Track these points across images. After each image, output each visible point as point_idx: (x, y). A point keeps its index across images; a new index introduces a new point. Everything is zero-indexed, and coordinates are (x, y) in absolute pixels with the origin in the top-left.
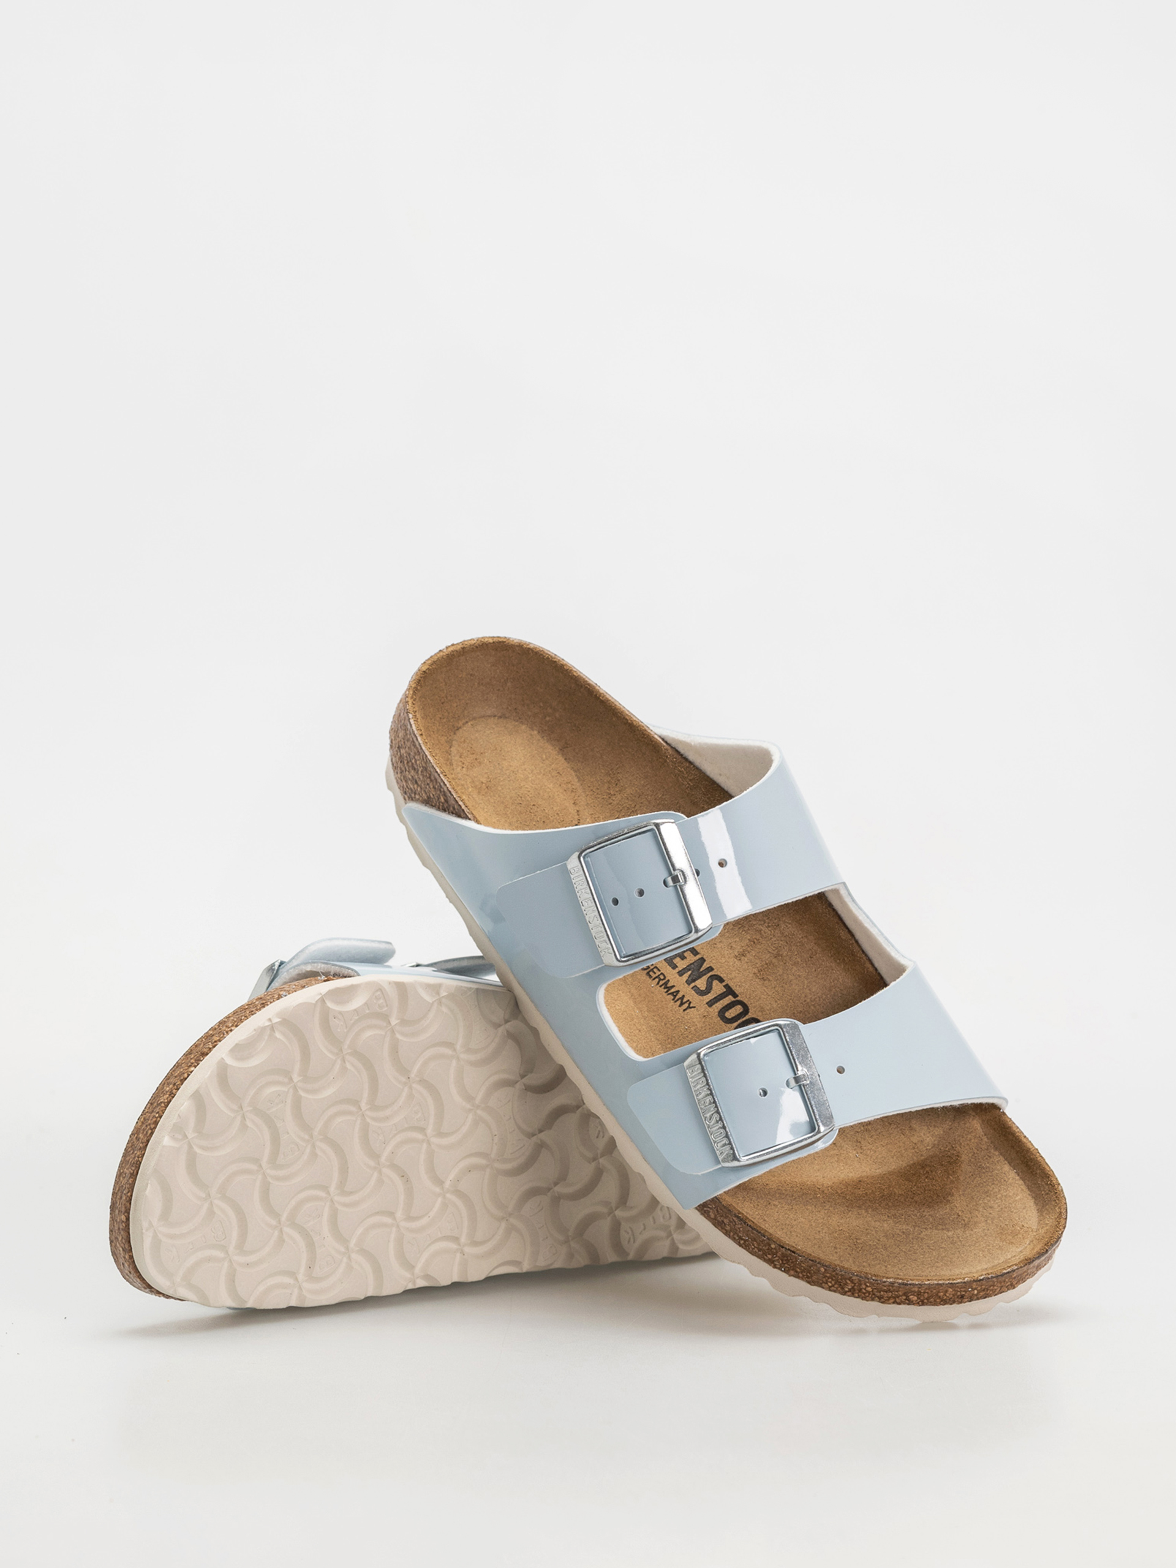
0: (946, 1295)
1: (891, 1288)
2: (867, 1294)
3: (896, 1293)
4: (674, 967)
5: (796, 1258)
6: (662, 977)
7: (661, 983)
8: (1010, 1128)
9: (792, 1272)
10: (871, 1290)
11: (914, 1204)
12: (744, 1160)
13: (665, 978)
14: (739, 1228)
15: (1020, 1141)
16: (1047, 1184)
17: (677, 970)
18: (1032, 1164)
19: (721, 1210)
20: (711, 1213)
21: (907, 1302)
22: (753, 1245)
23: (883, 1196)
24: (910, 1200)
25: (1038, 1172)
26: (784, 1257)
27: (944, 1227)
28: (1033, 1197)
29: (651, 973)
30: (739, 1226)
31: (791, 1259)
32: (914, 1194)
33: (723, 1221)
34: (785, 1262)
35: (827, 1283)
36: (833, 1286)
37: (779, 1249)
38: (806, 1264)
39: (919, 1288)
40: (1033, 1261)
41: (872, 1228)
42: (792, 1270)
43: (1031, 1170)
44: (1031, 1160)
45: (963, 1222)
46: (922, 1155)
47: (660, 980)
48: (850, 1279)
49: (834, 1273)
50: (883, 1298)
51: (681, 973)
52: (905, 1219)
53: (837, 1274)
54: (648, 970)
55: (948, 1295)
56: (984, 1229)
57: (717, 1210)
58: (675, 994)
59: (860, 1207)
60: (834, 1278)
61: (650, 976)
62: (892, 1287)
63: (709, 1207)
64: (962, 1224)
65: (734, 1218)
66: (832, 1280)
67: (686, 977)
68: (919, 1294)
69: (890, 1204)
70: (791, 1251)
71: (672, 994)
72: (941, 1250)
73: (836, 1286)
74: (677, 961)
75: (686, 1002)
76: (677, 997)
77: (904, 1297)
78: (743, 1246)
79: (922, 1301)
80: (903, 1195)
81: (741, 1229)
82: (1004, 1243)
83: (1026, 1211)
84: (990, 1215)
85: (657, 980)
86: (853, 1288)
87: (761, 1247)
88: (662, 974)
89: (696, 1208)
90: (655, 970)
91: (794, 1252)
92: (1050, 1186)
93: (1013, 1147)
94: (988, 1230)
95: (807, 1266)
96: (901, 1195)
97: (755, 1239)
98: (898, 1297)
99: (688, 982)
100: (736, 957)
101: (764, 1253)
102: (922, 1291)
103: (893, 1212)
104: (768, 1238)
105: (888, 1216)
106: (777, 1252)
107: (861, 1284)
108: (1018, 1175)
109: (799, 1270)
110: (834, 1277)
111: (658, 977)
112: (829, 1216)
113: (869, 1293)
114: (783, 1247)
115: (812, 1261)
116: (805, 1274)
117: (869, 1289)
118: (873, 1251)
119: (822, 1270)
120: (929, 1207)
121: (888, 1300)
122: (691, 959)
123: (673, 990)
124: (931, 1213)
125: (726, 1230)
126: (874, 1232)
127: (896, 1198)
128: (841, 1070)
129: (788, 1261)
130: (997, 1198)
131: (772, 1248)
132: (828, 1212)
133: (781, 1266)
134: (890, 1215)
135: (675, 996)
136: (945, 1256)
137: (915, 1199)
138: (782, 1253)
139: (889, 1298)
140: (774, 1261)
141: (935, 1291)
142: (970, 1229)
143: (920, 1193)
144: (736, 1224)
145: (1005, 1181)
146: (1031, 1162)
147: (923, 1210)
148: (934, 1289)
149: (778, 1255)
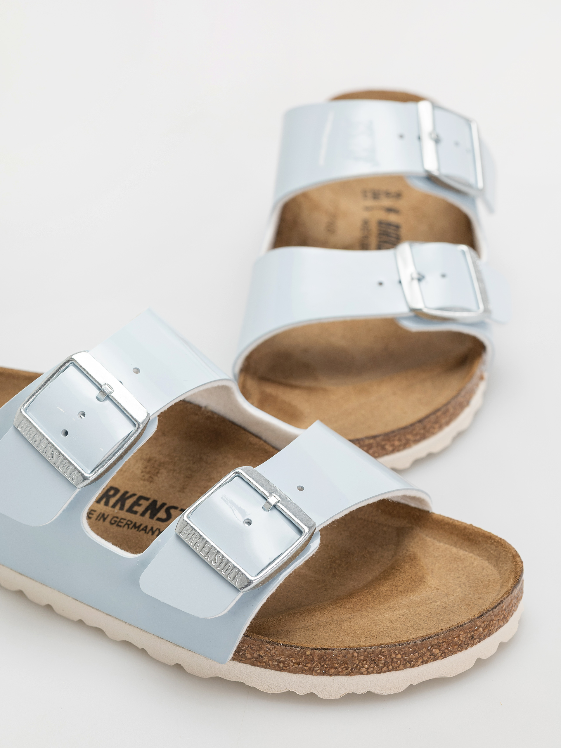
0: (460, 640)
1: (415, 647)
2: (399, 663)
3: (422, 651)
4: (135, 513)
5: (330, 654)
6: (129, 523)
7: (131, 526)
8: (442, 521)
9: (332, 671)
10: (400, 657)
11: (400, 593)
12: (256, 579)
13: (132, 522)
14: (275, 653)
15: (455, 526)
16: (492, 544)
17: (139, 514)
18: (473, 536)
19: (254, 645)
20: (246, 655)
21: (432, 657)
22: (292, 662)
23: (374, 596)
24: (396, 591)
25: (480, 539)
26: (321, 658)
27: (431, 601)
28: (485, 560)
29: (120, 524)
30: (274, 650)
31: (327, 658)
32: (396, 586)
33: (259, 655)
34: (323, 664)
35: (364, 667)
36: (369, 667)
37: (314, 652)
38: (341, 656)
39: (437, 639)
40: (513, 590)
41: (377, 621)
42: (332, 668)
43: (474, 541)
44: (470, 534)
45: (443, 593)
46: (387, 564)
47: (129, 525)
48: (381, 653)
49: (366, 653)
50: (412, 661)
51: (143, 514)
52: (399, 606)
53: (368, 653)
54: (116, 523)
55: (461, 639)
56: (462, 592)
57: (251, 648)
58: (145, 529)
59: (360, 610)
60: (368, 659)
61: (120, 526)
62: (416, 645)
63: (243, 650)
64: (443, 594)
65: (267, 646)
66: (367, 661)
67: (148, 515)
68: (439, 646)
69: (382, 600)
70: (324, 649)
71: (143, 529)
72: (438, 615)
73: (372, 666)
74: (136, 508)
75: (156, 530)
76: (148, 530)
77: (429, 653)
78: (284, 668)
79: (444, 653)
80: (388, 590)
81: (277, 652)
82: (482, 595)
83: (486, 570)
84: (461, 582)
85: (126, 526)
86: (386, 661)
87: (298, 660)
88: (129, 521)
89: (233, 659)
90: (122, 521)
91: (327, 649)
92: (495, 543)
93: (452, 533)
94: (465, 591)
95: (343, 657)
96: (386, 591)
97: (291, 655)
98: (424, 655)
99: (152, 517)
100: (179, 491)
101: (303, 665)
102: (441, 642)
103: (387, 605)
104: (301, 648)
105: (385, 609)
106: (313, 657)
107: (391, 655)
108: (466, 551)
109: (337, 665)
110: (368, 657)
111: (126, 524)
112: (340, 624)
113: (400, 659)
114: (316, 649)
115: (345, 649)
116: (343, 666)
117: (399, 656)
118: (387, 635)
119: (356, 654)
120: (412, 591)
121: (417, 661)
122: (145, 504)
123: (142, 527)
124: (416, 595)
125: (264, 662)
126: (380, 623)
127: (384, 594)
128: (301, 489)
129: (325, 661)
130: (459, 571)
131: (308, 655)
132: (337, 622)
133: (322, 670)
134: (386, 608)
135: (145, 530)
136: (444, 618)
137: (399, 590)
138: (318, 656)
139: (417, 659)
140: (314, 668)
141: (450, 638)
142: (451, 595)
143: (400, 584)
144: (271, 650)
145: (458, 558)
146: (472, 535)
147: (408, 596)
148: (450, 636)
149: (315, 659)
